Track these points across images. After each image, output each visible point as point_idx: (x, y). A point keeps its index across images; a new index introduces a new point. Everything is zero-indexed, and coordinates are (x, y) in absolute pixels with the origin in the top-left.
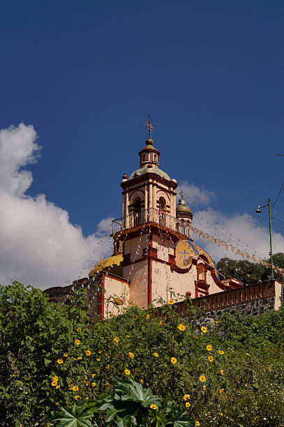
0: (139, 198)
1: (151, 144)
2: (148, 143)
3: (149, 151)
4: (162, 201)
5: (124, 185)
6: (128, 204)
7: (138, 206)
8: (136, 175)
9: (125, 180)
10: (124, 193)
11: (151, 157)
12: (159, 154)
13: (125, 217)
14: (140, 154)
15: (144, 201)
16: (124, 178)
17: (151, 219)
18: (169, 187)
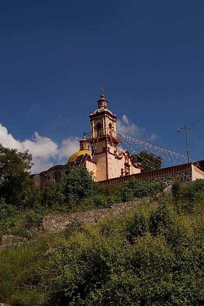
0: (99, 123)
1: (103, 97)
2: (102, 97)
3: (103, 101)
4: (110, 125)
5: (91, 117)
6: (94, 126)
7: (99, 127)
8: (97, 112)
9: (91, 114)
10: (91, 121)
11: (104, 104)
12: (107, 102)
13: (92, 132)
14: (98, 102)
15: (102, 125)
16: (91, 113)
17: (106, 134)
18: (113, 118)
